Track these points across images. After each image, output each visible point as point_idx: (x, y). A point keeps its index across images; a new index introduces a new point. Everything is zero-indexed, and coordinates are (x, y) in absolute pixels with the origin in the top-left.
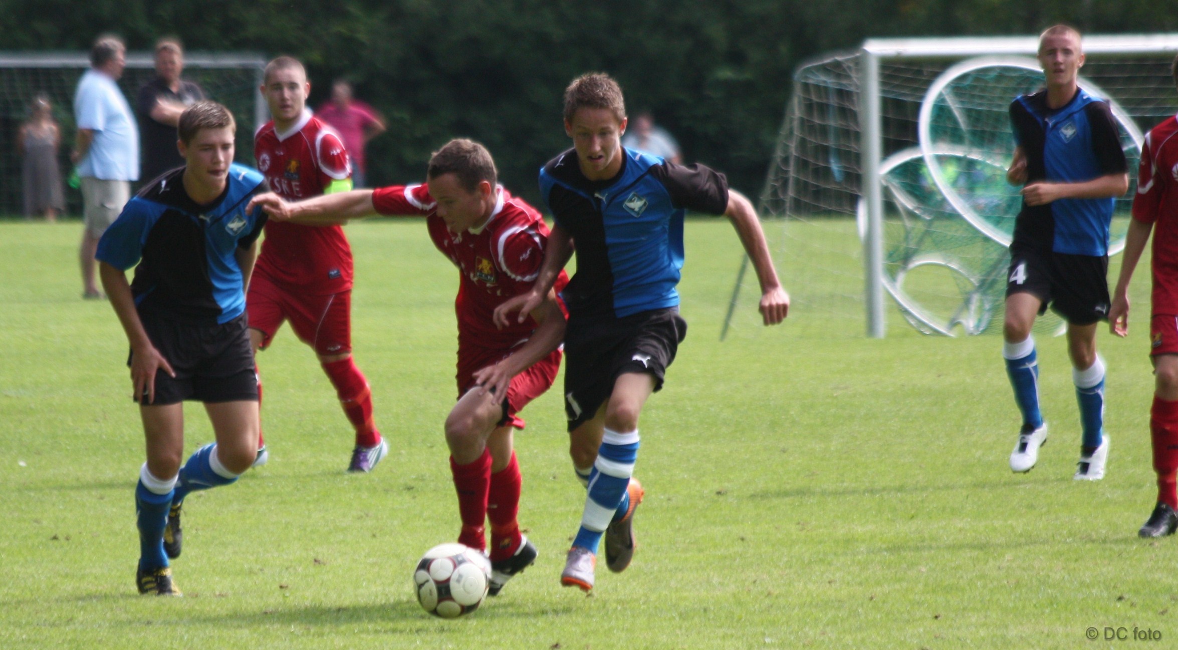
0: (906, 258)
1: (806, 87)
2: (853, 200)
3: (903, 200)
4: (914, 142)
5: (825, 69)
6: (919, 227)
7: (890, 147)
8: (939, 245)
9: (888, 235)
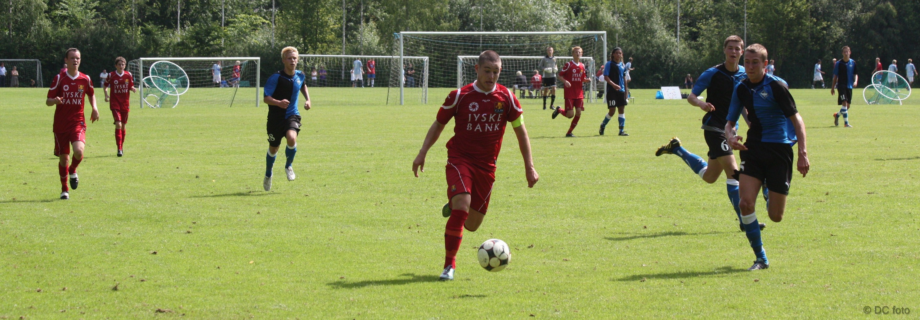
0: (147, 95)
1: (130, 65)
2: (138, 85)
3: (146, 85)
4: (149, 75)
5: (133, 62)
6: (149, 89)
7: (145, 75)
8: (153, 93)
9: (144, 90)
